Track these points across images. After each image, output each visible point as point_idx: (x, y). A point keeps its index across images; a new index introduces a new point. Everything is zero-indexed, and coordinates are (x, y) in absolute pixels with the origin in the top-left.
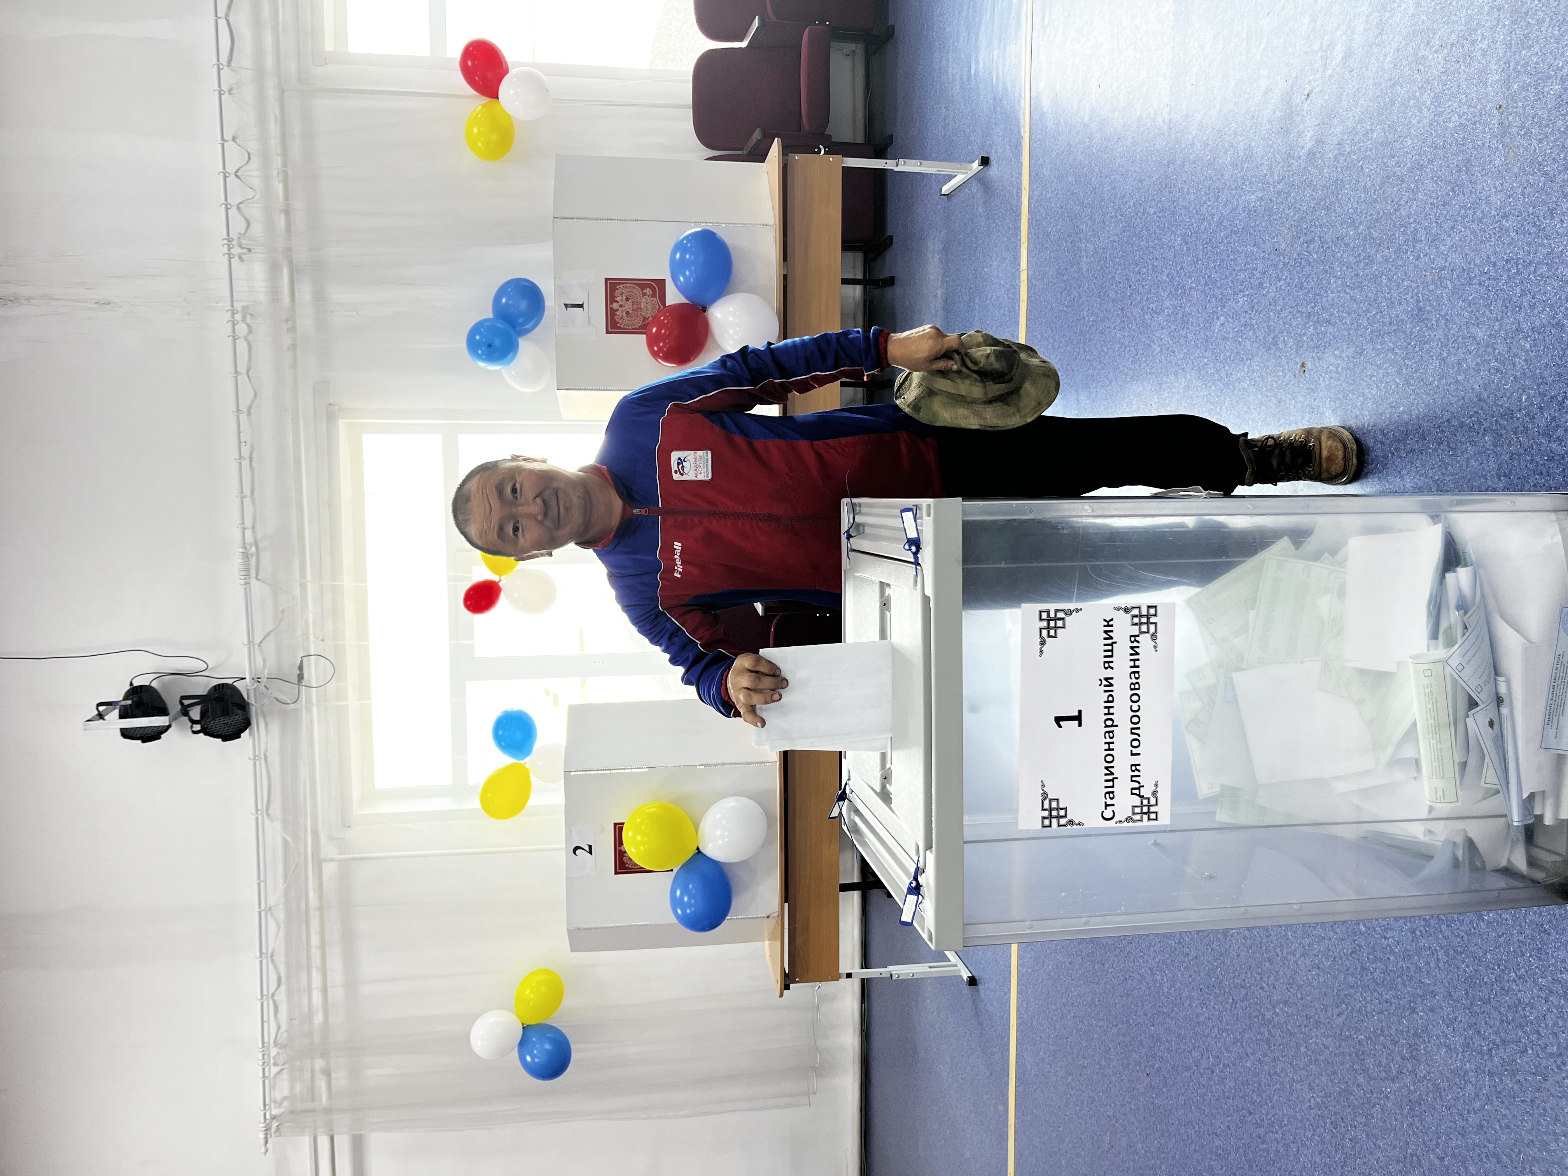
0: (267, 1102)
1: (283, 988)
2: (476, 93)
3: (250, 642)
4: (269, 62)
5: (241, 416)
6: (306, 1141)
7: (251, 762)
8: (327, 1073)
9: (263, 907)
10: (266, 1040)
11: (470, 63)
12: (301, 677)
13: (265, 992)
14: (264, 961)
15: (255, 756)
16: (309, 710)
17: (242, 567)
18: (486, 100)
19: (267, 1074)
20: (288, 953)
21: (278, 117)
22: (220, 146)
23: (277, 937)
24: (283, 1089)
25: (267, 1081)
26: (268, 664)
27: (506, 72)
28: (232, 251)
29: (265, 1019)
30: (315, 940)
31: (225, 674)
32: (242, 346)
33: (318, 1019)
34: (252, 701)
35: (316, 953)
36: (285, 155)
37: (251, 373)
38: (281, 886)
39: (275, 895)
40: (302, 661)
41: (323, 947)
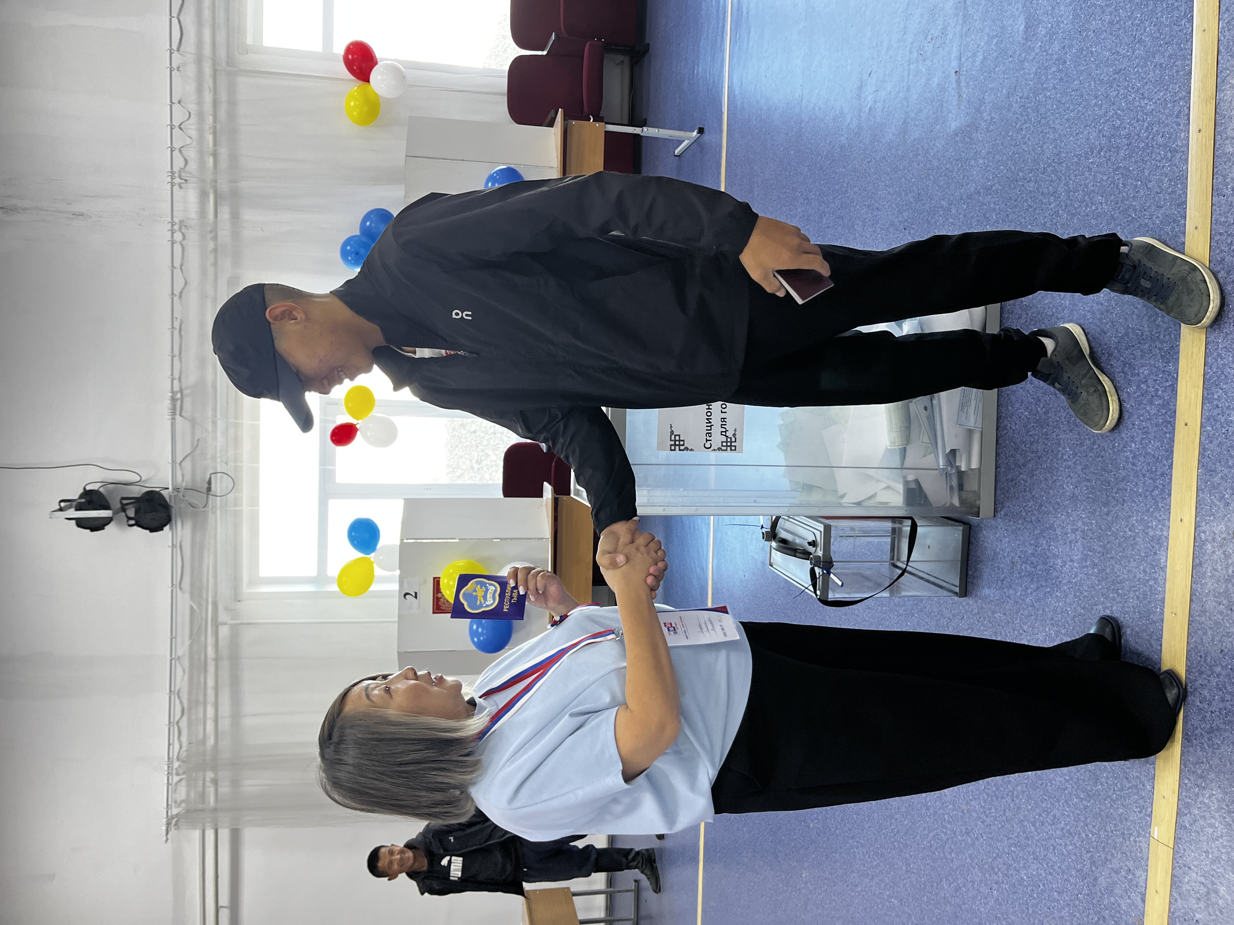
0: (170, 803)
1: (185, 718)
2: (354, 78)
3: (173, 461)
4: (207, 50)
5: (175, 298)
6: (196, 834)
7: (170, 549)
8: (215, 782)
9: (173, 656)
10: (171, 756)
11: (350, 57)
12: (209, 489)
13: (172, 720)
14: (172, 697)
15: (173, 545)
16: (215, 513)
17: (170, 406)
18: (361, 82)
19: (170, 782)
20: (190, 692)
21: (212, 87)
22: (169, 107)
23: (182, 680)
24: (182, 793)
25: (170, 787)
26: (184, 478)
27: (376, 63)
28: (174, 181)
29: (171, 742)
30: (211, 683)
31: (154, 485)
32: (178, 248)
33: (211, 741)
34: (172, 504)
35: (210, 692)
36: (215, 116)
37: (183, 267)
38: (187, 642)
39: (182, 650)
40: (210, 478)
41: (216, 688)
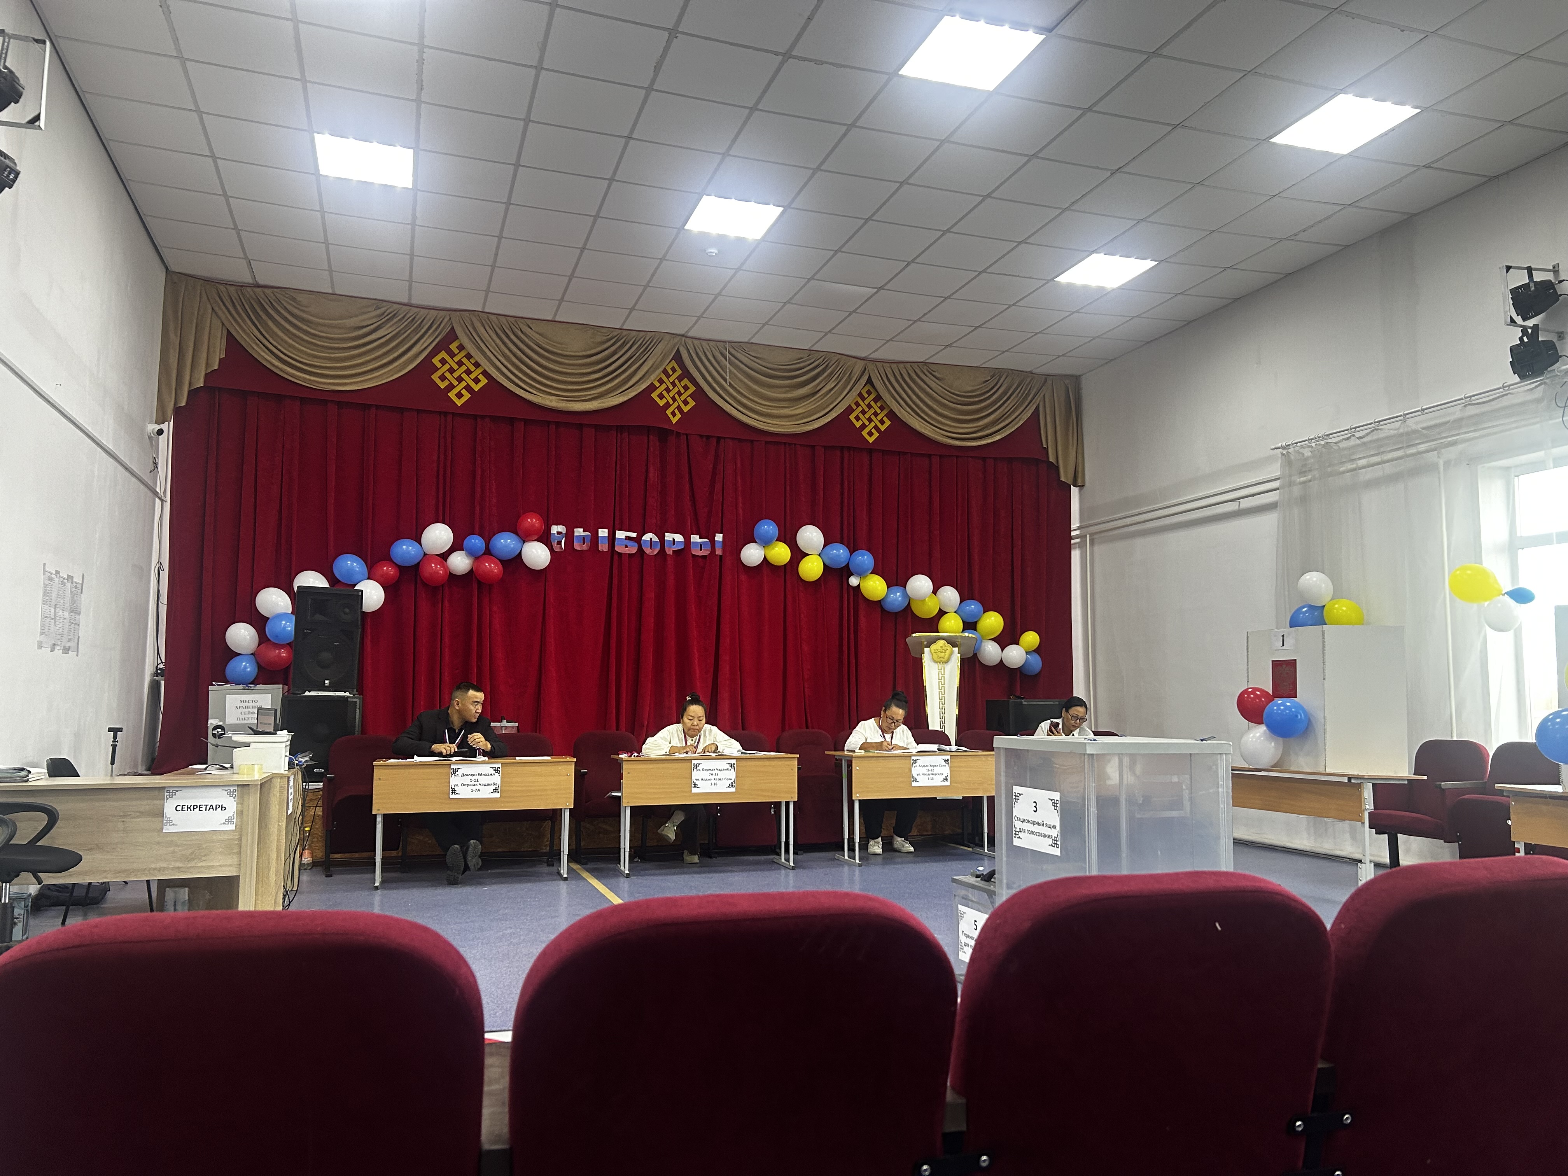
0: (1297, 444)
1: (1359, 441)
6: (1277, 472)
9: (1407, 417)
10: (1329, 436)
13: (1353, 430)
15: (1504, 387)
19: (1312, 441)
20: (1381, 439)
23: (1390, 430)
24: (1304, 453)
25: (1308, 442)
29: (1339, 434)
38: (1419, 426)
39: (1412, 424)
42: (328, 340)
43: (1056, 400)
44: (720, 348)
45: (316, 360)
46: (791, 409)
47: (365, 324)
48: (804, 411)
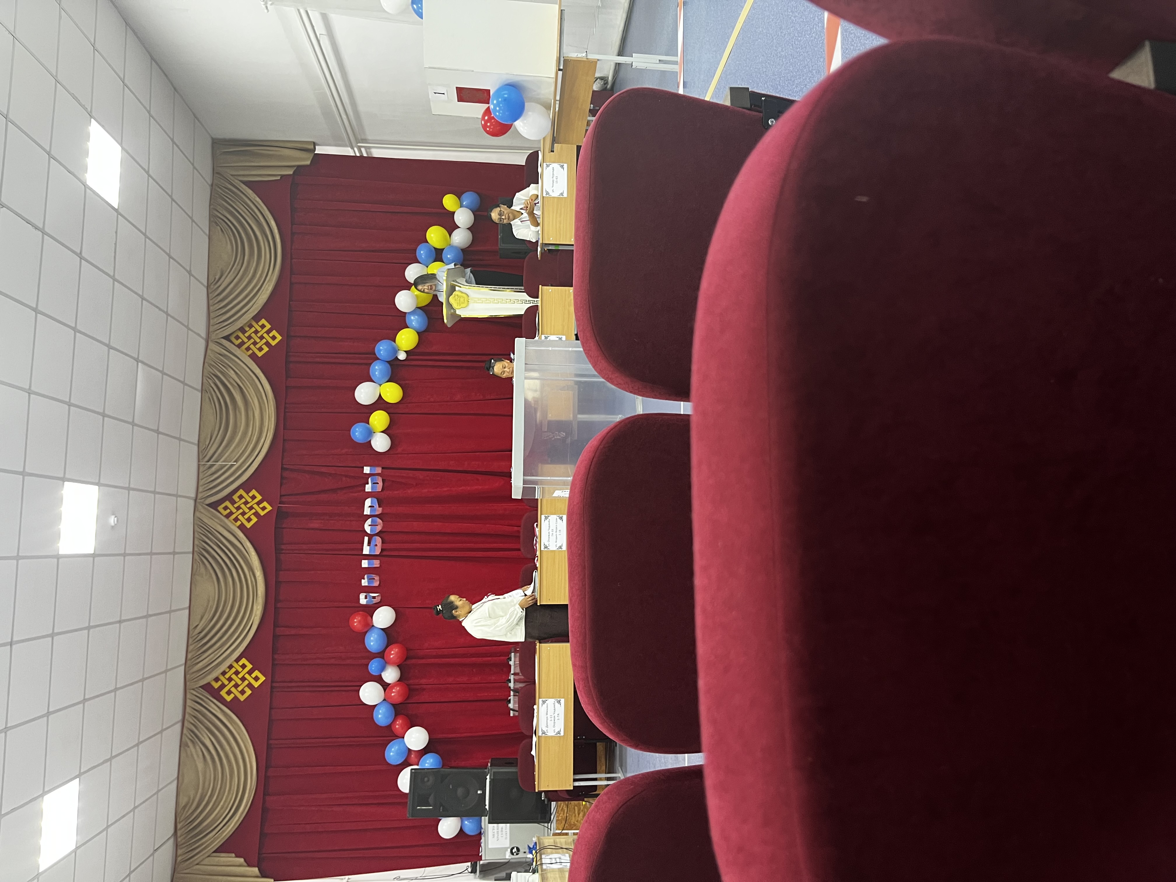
42: (216, 782)
43: (236, 165)
44: (204, 469)
45: (232, 788)
46: (254, 409)
47: (200, 753)
48: (256, 397)
